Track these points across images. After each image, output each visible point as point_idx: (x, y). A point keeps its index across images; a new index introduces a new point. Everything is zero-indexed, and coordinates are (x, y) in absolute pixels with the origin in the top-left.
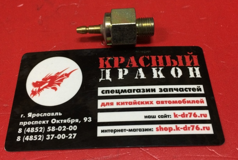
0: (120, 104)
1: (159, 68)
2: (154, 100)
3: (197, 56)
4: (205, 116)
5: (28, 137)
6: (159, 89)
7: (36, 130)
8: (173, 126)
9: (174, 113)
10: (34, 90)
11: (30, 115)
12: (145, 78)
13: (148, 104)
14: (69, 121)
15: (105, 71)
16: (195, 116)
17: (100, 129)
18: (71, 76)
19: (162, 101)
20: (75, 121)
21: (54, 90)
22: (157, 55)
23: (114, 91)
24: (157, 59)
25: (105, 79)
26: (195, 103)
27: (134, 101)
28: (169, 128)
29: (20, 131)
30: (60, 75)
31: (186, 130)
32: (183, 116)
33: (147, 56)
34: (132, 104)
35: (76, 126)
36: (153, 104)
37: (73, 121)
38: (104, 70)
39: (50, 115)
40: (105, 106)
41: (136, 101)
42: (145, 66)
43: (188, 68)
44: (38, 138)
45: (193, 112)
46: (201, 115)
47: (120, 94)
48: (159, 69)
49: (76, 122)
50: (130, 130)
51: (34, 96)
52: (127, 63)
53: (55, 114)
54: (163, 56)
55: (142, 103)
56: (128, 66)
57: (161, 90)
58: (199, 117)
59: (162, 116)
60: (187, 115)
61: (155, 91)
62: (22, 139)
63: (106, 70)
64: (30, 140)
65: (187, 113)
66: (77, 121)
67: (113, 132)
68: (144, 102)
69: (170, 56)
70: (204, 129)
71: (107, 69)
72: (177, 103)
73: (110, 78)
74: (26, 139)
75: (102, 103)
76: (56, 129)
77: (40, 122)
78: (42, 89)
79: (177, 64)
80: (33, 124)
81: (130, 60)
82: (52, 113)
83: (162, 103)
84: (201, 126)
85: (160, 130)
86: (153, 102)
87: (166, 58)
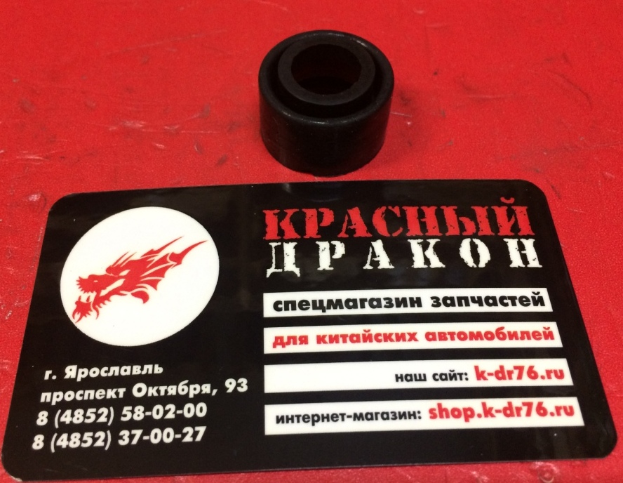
0: (327, 339)
1: (429, 240)
2: (421, 329)
3: (526, 207)
4: (560, 375)
5: (65, 436)
6: (432, 298)
7: (89, 418)
8: (476, 404)
9: (476, 368)
10: (84, 300)
11: (71, 372)
12: (392, 267)
13: (404, 340)
14: (183, 390)
15: (282, 246)
16: (533, 375)
17: (271, 411)
18: (186, 260)
19: (440, 334)
20: (201, 391)
21: (140, 301)
22: (420, 205)
23: (307, 303)
24: (421, 215)
25: (283, 269)
26: (529, 338)
27: (365, 331)
28: (466, 410)
29: (42, 421)
30: (156, 258)
31: (511, 415)
32: (500, 375)
33: (393, 208)
34: (358, 341)
35: (203, 405)
36: (416, 340)
37: (194, 390)
38: (279, 244)
39: (128, 373)
40: (284, 346)
41: (369, 331)
42: (389, 235)
43: (506, 240)
44: (95, 440)
45: (526, 363)
46: (549, 372)
47: (324, 311)
48: (429, 244)
49: (203, 392)
50: (357, 417)
51: (84, 318)
52: (342, 227)
53: (142, 369)
54: (436, 208)
55: (387, 337)
56: (342, 235)
57: (436, 302)
58: (543, 377)
59: (443, 377)
60: (510, 373)
61: (420, 305)
62: (47, 442)
63: (285, 245)
64: (72, 445)
65: (511, 368)
66: (206, 389)
67: (310, 423)
68: (391, 334)
69: (456, 208)
70: (559, 414)
71: (288, 241)
72: (482, 339)
73: (297, 267)
74: (59, 443)
75: (277, 338)
76: (148, 414)
77: (100, 394)
78: (107, 297)
79: (475, 231)
80: (79, 398)
81: (349, 216)
82: (135, 367)
83: (440, 339)
84: (550, 403)
85: (441, 417)
86: (417, 337)
87: (445, 212)
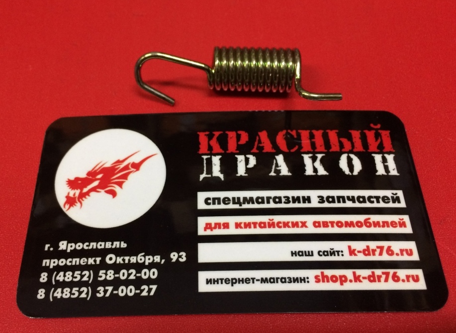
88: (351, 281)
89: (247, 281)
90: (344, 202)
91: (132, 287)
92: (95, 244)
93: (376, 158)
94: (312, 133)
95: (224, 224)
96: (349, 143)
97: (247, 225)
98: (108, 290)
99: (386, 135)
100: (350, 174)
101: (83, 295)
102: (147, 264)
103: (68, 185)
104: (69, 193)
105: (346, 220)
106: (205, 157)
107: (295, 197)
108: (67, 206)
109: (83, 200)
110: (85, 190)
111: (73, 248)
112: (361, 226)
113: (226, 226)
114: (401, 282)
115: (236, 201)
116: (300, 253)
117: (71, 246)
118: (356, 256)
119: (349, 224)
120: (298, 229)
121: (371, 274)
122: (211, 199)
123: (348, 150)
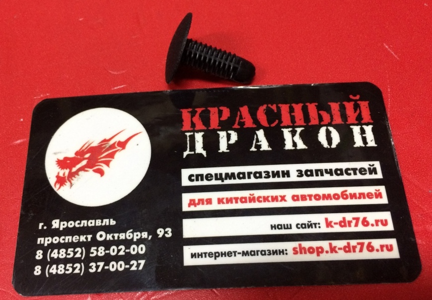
88: (327, 252)
89: (229, 254)
90: (322, 175)
91: (122, 263)
92: (85, 222)
93: (354, 130)
94: (292, 107)
95: (207, 200)
96: (329, 115)
97: (229, 201)
98: (99, 266)
99: (364, 105)
100: (329, 147)
101: (77, 271)
102: (135, 240)
103: (57, 165)
104: (58, 173)
105: (324, 193)
106: (188, 134)
107: (275, 172)
108: (58, 186)
109: (73, 180)
110: (74, 170)
111: (65, 226)
112: (338, 199)
113: (209, 201)
114: (375, 252)
115: (219, 177)
116: (279, 227)
117: (64, 225)
118: (332, 228)
119: (327, 197)
120: (277, 203)
121: (346, 245)
122: (195, 176)
123: (327, 123)
